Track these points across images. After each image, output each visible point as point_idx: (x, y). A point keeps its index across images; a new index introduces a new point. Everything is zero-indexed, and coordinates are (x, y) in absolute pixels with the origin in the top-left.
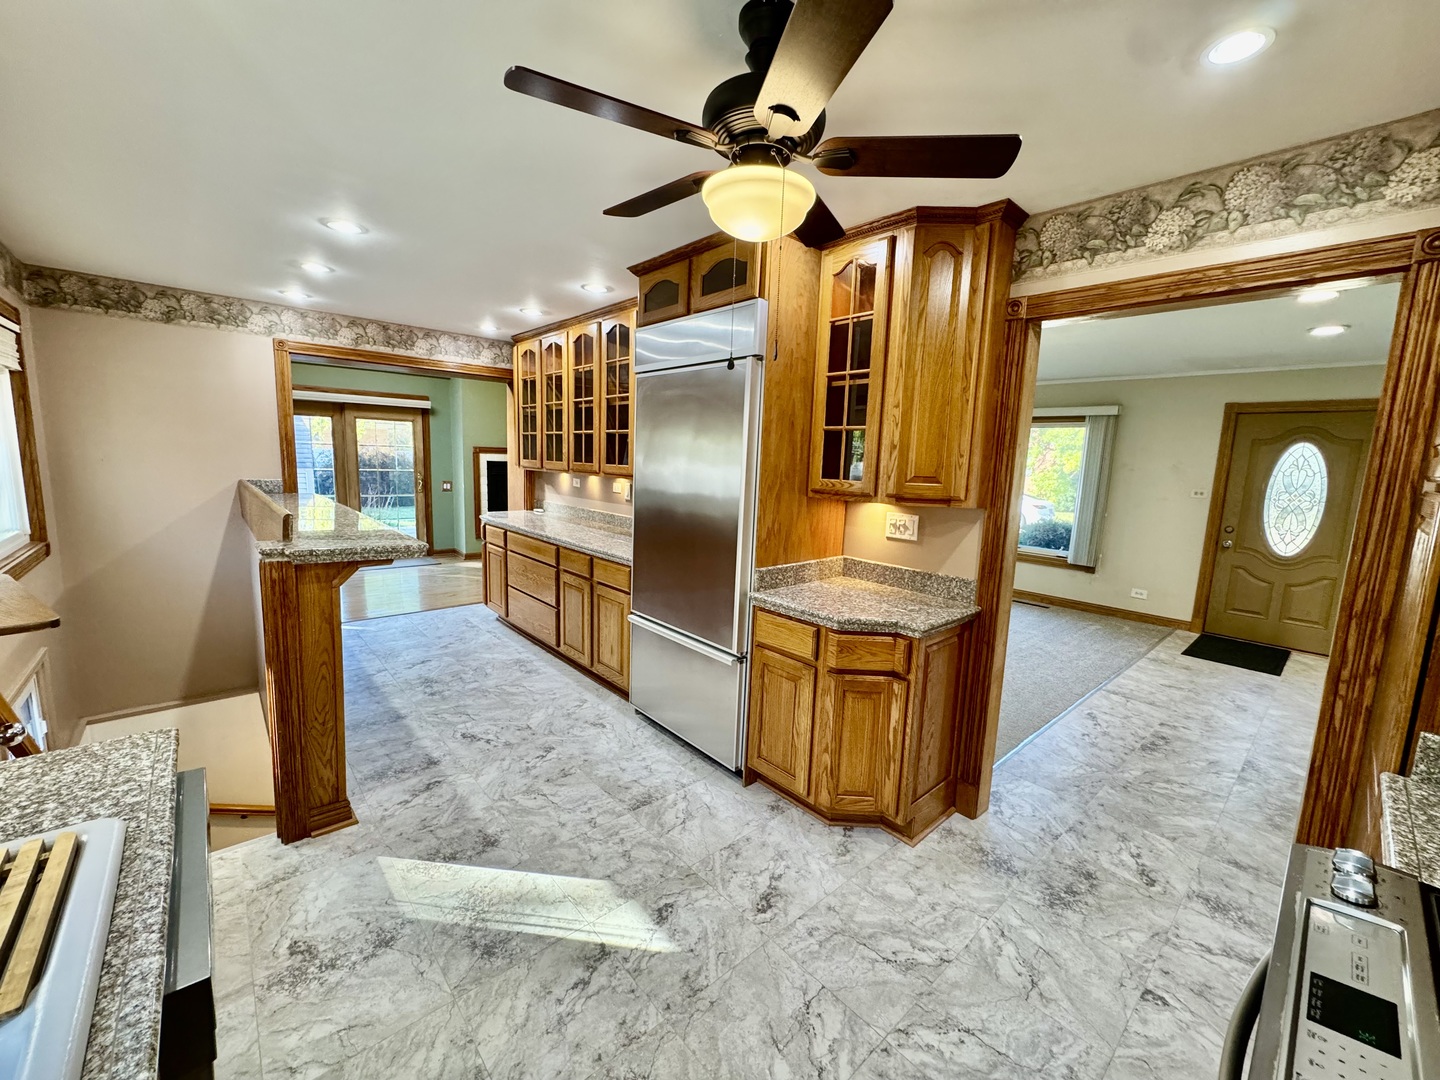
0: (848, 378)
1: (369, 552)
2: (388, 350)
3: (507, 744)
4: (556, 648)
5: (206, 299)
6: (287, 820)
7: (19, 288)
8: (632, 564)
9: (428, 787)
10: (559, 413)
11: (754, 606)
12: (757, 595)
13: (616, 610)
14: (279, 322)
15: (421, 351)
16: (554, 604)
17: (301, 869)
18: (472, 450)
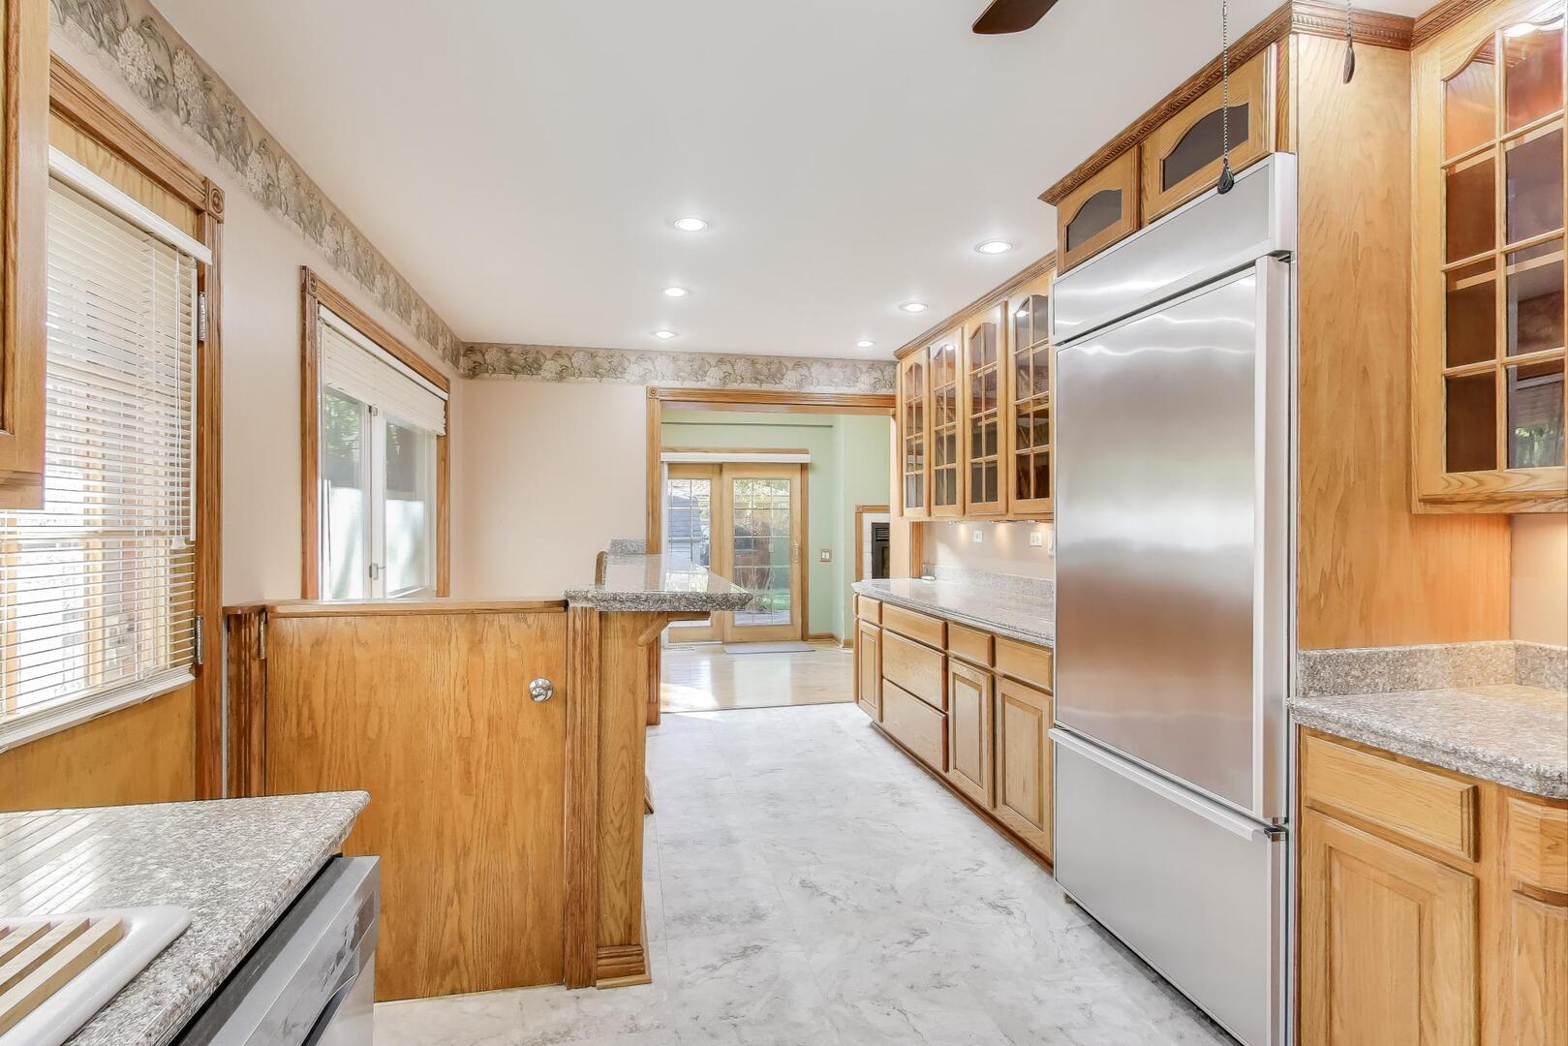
0: (1500, 261)
1: (679, 599)
2: (755, 387)
3: (859, 910)
4: (942, 773)
5: (592, 354)
6: (572, 955)
7: (455, 362)
8: (1053, 644)
9: (744, 953)
10: (952, 439)
11: (1300, 727)
12: (1302, 703)
13: (1030, 720)
14: (653, 369)
15: (789, 384)
16: (940, 707)
17: (573, 1034)
18: (854, 510)
